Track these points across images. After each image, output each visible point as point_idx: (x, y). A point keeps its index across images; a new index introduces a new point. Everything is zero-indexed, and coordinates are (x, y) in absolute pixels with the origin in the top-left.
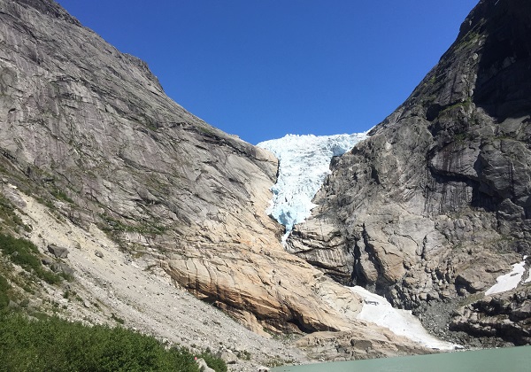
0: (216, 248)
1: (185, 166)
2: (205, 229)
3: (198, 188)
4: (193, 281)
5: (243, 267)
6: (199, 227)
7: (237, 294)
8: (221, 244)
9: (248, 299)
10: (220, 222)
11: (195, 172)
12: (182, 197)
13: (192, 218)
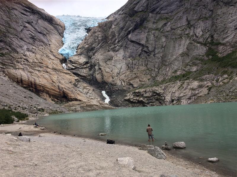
0: (31, 65)
1: (15, 23)
2: (25, 56)
3: (22, 35)
4: (19, 79)
5: (44, 75)
6: (22, 55)
7: (40, 86)
8: (33, 63)
9: (46, 88)
10: (33, 53)
11: (21, 27)
12: (13, 39)
13: (18, 50)
